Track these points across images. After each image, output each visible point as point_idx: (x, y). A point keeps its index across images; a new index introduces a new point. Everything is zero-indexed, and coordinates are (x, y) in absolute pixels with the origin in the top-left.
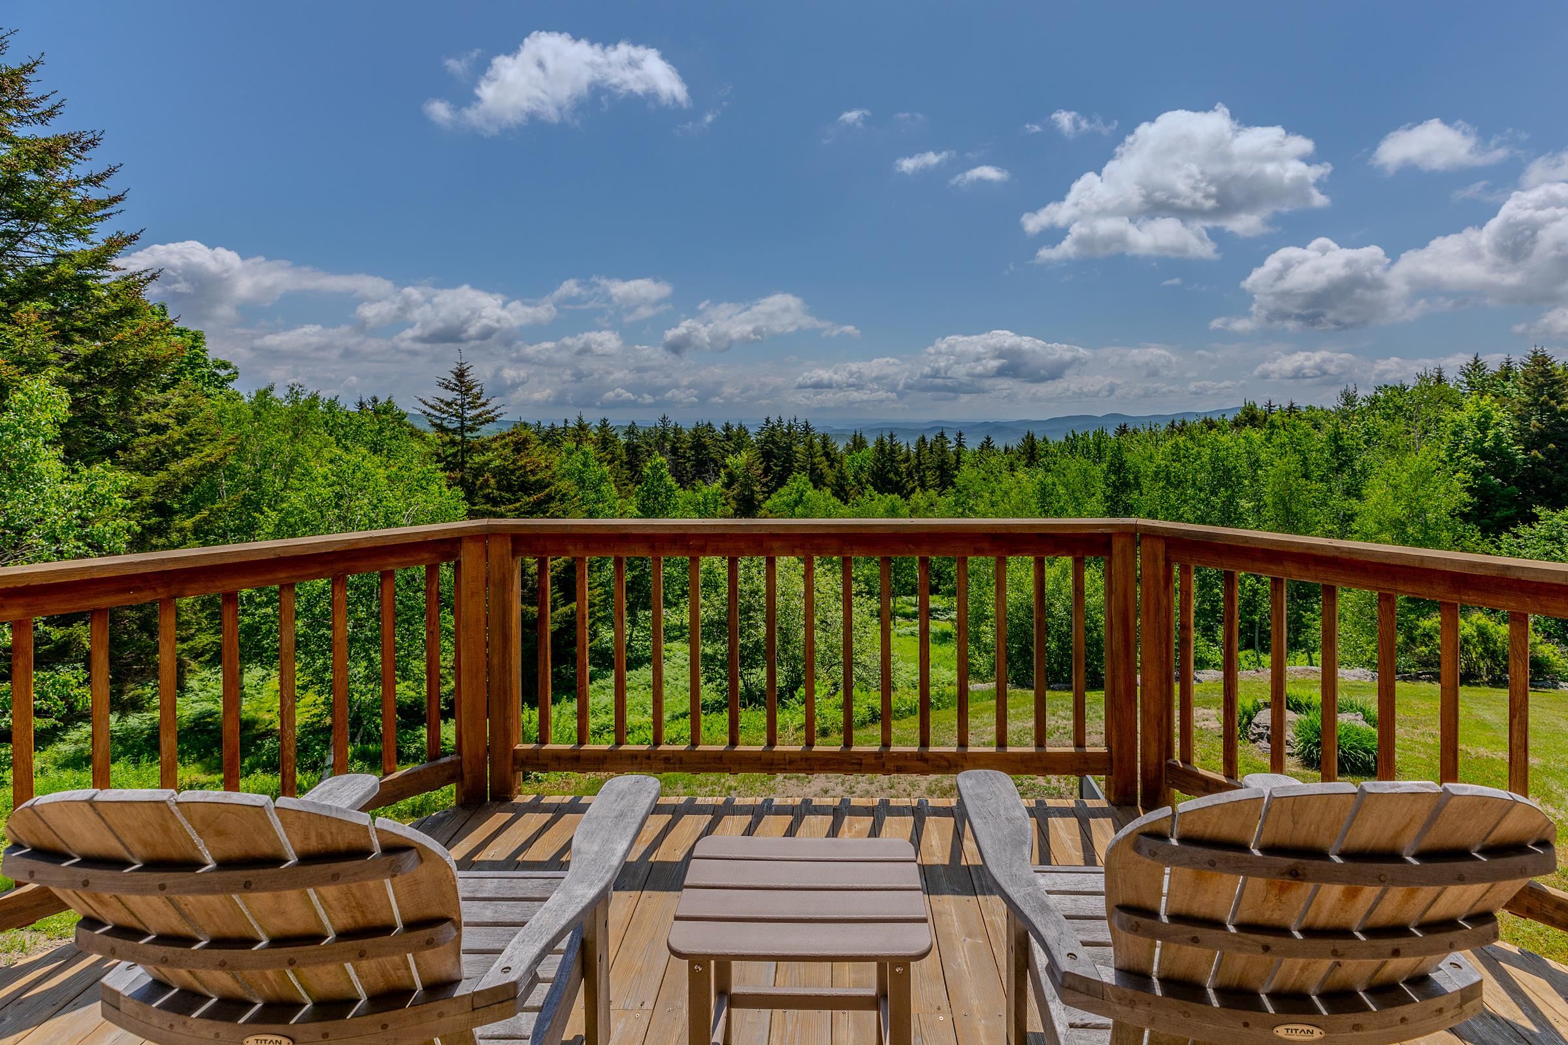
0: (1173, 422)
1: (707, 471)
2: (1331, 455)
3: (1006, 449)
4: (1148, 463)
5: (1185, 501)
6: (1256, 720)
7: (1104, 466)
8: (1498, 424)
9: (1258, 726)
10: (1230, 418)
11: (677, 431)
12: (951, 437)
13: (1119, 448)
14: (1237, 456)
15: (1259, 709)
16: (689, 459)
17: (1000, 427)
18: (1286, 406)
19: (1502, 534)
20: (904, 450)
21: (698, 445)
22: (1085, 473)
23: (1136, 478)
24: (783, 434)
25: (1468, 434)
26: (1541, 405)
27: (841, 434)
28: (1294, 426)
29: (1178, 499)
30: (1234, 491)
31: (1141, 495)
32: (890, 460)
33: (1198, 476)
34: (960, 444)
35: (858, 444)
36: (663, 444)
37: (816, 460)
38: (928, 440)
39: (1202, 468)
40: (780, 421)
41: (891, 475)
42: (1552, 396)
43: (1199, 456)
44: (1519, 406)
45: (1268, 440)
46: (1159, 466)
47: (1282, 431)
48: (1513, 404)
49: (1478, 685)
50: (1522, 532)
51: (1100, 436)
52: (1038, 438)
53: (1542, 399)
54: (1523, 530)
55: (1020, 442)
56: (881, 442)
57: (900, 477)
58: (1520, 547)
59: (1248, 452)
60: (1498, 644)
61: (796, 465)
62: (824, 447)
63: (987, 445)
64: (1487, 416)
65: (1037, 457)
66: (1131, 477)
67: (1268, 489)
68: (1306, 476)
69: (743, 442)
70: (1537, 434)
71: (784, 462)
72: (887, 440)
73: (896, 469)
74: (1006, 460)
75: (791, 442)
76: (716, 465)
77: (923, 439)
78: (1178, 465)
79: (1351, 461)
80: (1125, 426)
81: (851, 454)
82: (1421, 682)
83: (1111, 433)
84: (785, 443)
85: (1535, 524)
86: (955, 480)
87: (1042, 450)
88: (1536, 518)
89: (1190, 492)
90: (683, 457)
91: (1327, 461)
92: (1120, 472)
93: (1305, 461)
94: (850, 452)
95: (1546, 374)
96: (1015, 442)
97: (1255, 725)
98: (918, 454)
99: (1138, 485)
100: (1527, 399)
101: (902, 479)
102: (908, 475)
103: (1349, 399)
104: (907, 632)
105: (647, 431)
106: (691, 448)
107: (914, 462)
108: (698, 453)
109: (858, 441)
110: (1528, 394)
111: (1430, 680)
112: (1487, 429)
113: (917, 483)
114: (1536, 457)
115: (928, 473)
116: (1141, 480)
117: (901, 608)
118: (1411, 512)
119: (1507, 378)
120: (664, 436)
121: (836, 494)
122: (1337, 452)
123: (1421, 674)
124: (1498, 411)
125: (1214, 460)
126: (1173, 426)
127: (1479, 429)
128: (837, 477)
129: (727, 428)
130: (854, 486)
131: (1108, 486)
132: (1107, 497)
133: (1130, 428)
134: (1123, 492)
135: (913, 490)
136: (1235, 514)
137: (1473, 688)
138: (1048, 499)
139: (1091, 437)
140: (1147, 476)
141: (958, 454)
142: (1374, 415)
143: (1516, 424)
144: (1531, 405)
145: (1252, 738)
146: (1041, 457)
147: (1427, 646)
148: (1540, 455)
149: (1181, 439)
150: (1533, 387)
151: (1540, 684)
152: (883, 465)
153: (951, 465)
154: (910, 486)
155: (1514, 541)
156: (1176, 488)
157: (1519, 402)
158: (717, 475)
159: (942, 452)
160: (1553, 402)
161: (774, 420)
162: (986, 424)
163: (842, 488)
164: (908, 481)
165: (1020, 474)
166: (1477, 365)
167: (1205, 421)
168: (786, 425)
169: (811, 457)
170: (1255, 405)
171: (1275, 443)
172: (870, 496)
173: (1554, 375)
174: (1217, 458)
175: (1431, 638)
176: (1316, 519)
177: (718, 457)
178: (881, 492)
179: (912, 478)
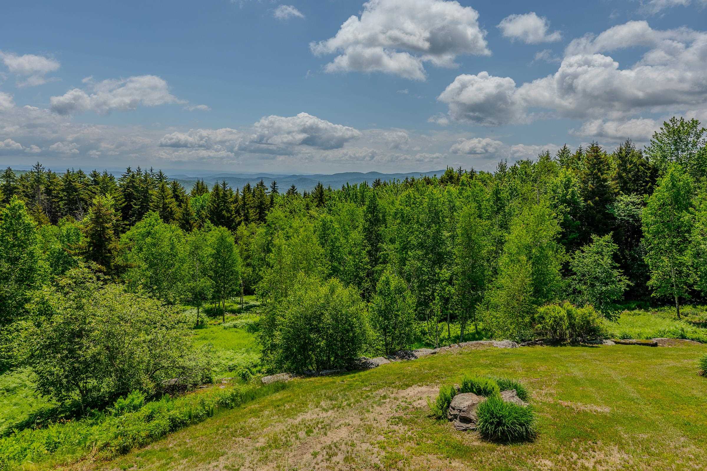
0: (407, 179)
1: (77, 209)
2: (494, 203)
3: (305, 194)
4: (391, 206)
5: (412, 232)
6: (452, 404)
7: (365, 208)
8: (573, 185)
9: (454, 409)
10: (439, 177)
11: (51, 176)
12: (268, 185)
13: (374, 196)
14: (443, 204)
15: (455, 394)
16: (61, 199)
17: (303, 179)
18: (469, 170)
19: (576, 251)
20: (235, 193)
21: (70, 188)
22: (352, 213)
23: (384, 216)
24: (141, 181)
25: (559, 190)
26: (594, 175)
27: (187, 182)
28: (475, 184)
29: (408, 231)
30: (440, 226)
31: (386, 228)
32: (223, 201)
33: (421, 216)
34: (274, 191)
35: (200, 189)
36: (38, 186)
37: (167, 201)
38: (252, 187)
39: (423, 210)
40: (139, 170)
41: (224, 212)
42: (599, 170)
43: (421, 203)
44: (584, 175)
45: (460, 193)
46: (397, 209)
47: (468, 188)
48: (581, 175)
49: (565, 345)
50: (585, 249)
51: (365, 186)
52: (325, 187)
53: (594, 172)
54: (586, 248)
55: (314, 190)
56: (217, 189)
57: (231, 214)
58: (583, 258)
59: (450, 201)
60: (577, 320)
61: (151, 204)
62: (175, 191)
63: (292, 191)
64: (569, 181)
65: (324, 201)
66: (381, 215)
67: (458, 225)
68: (480, 217)
69: (107, 186)
70: (591, 192)
71: (142, 202)
72: (221, 187)
73: (227, 208)
74: (304, 202)
75: (147, 187)
76: (86, 204)
77: (248, 187)
78: (408, 208)
79: (504, 207)
80: (379, 180)
81: (195, 197)
82: (537, 346)
83: (371, 186)
84: (143, 188)
85: (591, 245)
86: (266, 218)
87: (327, 196)
88: (591, 241)
89: (415, 226)
90: (56, 197)
91: (491, 207)
92: (374, 212)
93: (479, 207)
94: (194, 195)
95: (597, 157)
96: (311, 189)
97: (452, 408)
98: (244, 198)
99: (384, 221)
100: (588, 171)
101: (232, 215)
102: (236, 212)
103: (502, 167)
104: (232, 325)
105: (24, 175)
106: (63, 190)
107: (241, 203)
108: (69, 194)
109: (200, 187)
110: (589, 169)
111: (541, 344)
112: (568, 188)
113: (243, 218)
114: (589, 204)
115: (251, 211)
116: (387, 218)
117: (229, 306)
118: (535, 240)
119: (579, 160)
120: (38, 181)
121: (183, 227)
122: (497, 201)
123: (537, 341)
124: (574, 177)
125: (431, 205)
126: (407, 182)
127: (565, 188)
128: (184, 214)
129: (95, 175)
130: (196, 221)
131: (367, 221)
132: (365, 229)
133: (382, 181)
134: (376, 225)
135: (239, 223)
136: (440, 240)
137: (563, 348)
138: (327, 232)
139: (358, 188)
140: (390, 215)
141: (272, 198)
142: (514, 178)
143: (582, 186)
144: (590, 175)
145: (450, 417)
146: (326, 200)
147: (541, 323)
148: (591, 203)
149: (411, 191)
150: (591, 165)
151: (594, 342)
152: (218, 205)
153: (267, 205)
154: (238, 219)
155: (581, 255)
156: (407, 224)
157: (584, 173)
158: (86, 211)
159: (261, 196)
160: (599, 174)
161: (134, 170)
162: (294, 176)
163: (188, 222)
164: (236, 217)
165: (313, 212)
166: (565, 151)
167: (425, 179)
168: (144, 174)
169: (163, 199)
170: (453, 170)
171: (464, 196)
172: (208, 227)
173: (600, 159)
174: (432, 204)
175: (544, 318)
176: (484, 243)
177: (86, 197)
178: (216, 225)
179: (239, 214)
